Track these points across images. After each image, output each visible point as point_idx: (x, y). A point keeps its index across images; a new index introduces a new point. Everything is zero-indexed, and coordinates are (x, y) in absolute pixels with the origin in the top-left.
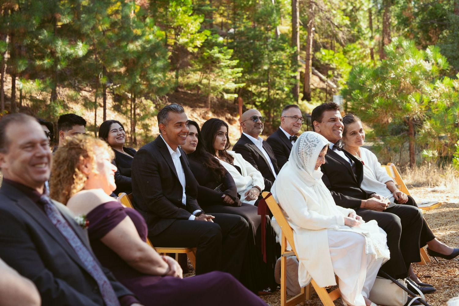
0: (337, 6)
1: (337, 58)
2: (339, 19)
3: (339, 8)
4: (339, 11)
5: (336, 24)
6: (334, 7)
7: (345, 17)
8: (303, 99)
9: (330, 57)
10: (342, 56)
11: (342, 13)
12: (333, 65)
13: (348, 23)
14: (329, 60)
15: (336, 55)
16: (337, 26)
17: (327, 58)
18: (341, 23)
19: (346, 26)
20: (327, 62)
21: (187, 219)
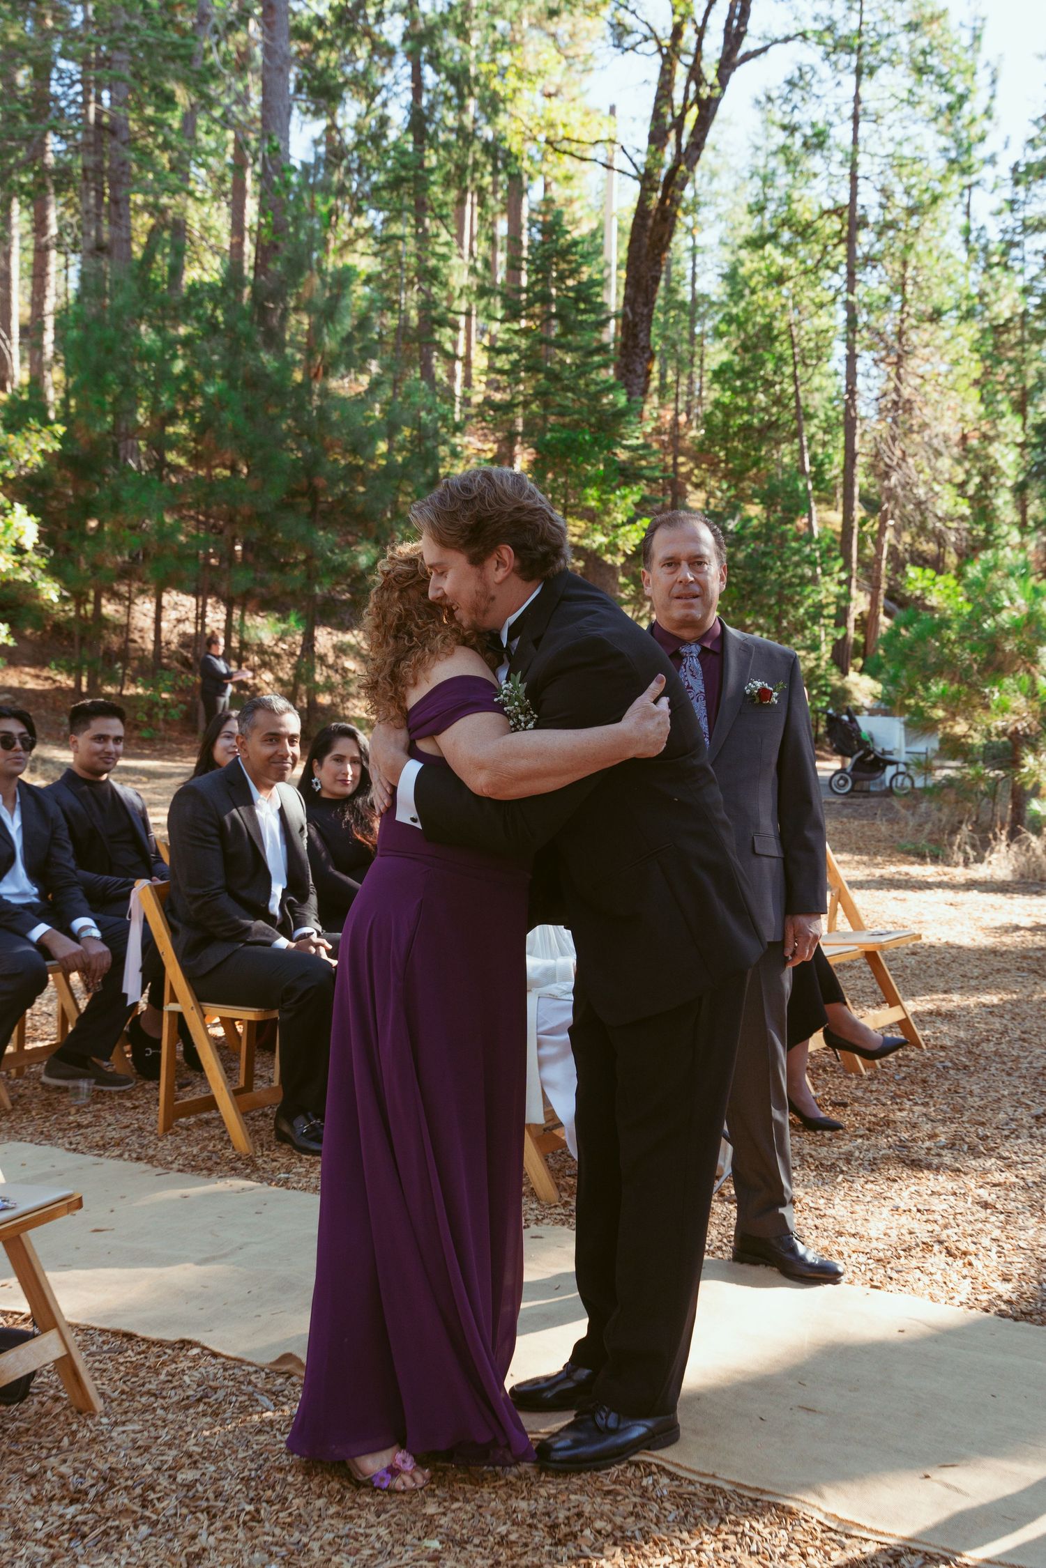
0: (947, 476)
1: (940, 586)
2: (948, 503)
3: (950, 481)
4: (948, 486)
5: (940, 514)
6: (940, 478)
7: (960, 500)
8: (862, 671)
9: (926, 583)
10: (953, 583)
11: (954, 491)
12: (933, 600)
13: (968, 512)
14: (923, 589)
15: (940, 579)
16: (940, 519)
17: (919, 584)
18: (951, 510)
19: (963, 518)
20: (918, 593)
21: (269, 944)
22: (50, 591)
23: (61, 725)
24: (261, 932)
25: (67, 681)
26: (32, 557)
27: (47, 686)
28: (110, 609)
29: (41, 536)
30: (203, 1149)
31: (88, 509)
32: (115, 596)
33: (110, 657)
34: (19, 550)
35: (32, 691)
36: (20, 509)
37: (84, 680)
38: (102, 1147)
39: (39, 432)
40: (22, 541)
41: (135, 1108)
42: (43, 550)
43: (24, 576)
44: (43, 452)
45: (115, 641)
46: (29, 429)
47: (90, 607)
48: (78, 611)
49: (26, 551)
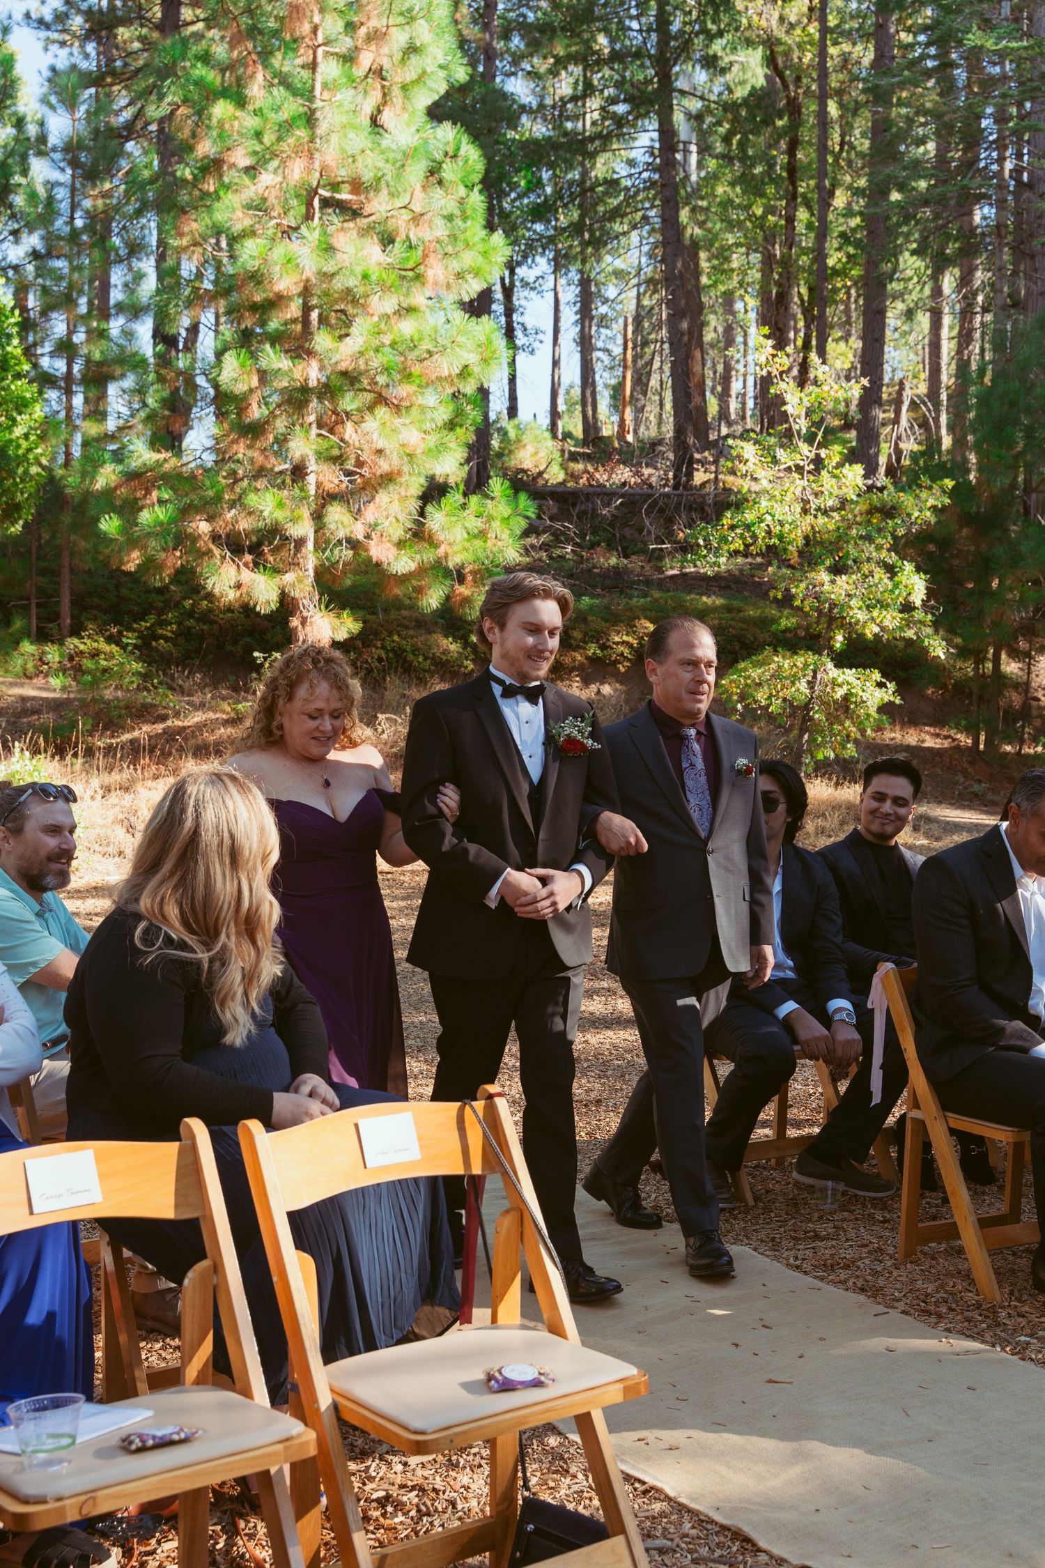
21: (1026, 1051)
22: (938, 649)
23: (956, 783)
24: (1019, 1035)
25: (965, 740)
26: (919, 615)
27: (946, 744)
28: (1011, 667)
29: (930, 593)
30: (942, 1286)
31: (985, 567)
32: (1015, 654)
33: (1012, 716)
34: (907, 608)
35: (929, 749)
36: (909, 567)
37: (982, 738)
38: (827, 1269)
39: (930, 488)
40: (911, 599)
41: (885, 1221)
42: (933, 607)
43: (910, 634)
44: (934, 508)
45: (1016, 699)
46: (920, 486)
47: (990, 665)
48: (976, 669)
49: (915, 608)
